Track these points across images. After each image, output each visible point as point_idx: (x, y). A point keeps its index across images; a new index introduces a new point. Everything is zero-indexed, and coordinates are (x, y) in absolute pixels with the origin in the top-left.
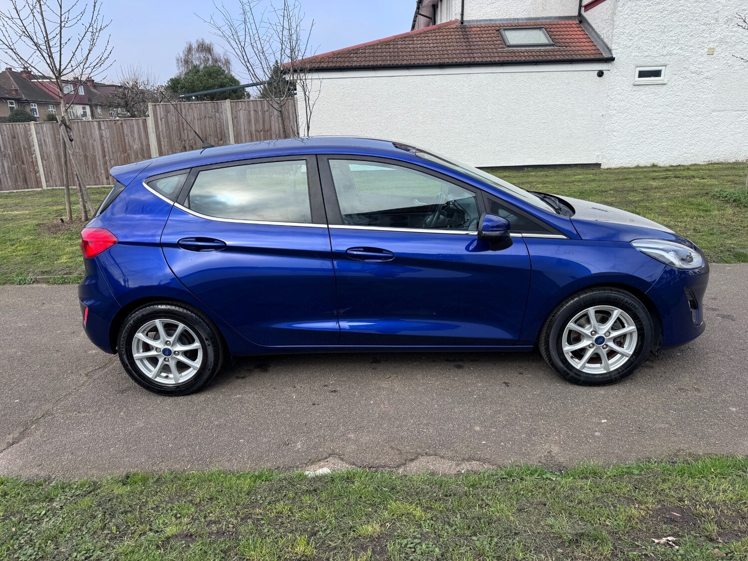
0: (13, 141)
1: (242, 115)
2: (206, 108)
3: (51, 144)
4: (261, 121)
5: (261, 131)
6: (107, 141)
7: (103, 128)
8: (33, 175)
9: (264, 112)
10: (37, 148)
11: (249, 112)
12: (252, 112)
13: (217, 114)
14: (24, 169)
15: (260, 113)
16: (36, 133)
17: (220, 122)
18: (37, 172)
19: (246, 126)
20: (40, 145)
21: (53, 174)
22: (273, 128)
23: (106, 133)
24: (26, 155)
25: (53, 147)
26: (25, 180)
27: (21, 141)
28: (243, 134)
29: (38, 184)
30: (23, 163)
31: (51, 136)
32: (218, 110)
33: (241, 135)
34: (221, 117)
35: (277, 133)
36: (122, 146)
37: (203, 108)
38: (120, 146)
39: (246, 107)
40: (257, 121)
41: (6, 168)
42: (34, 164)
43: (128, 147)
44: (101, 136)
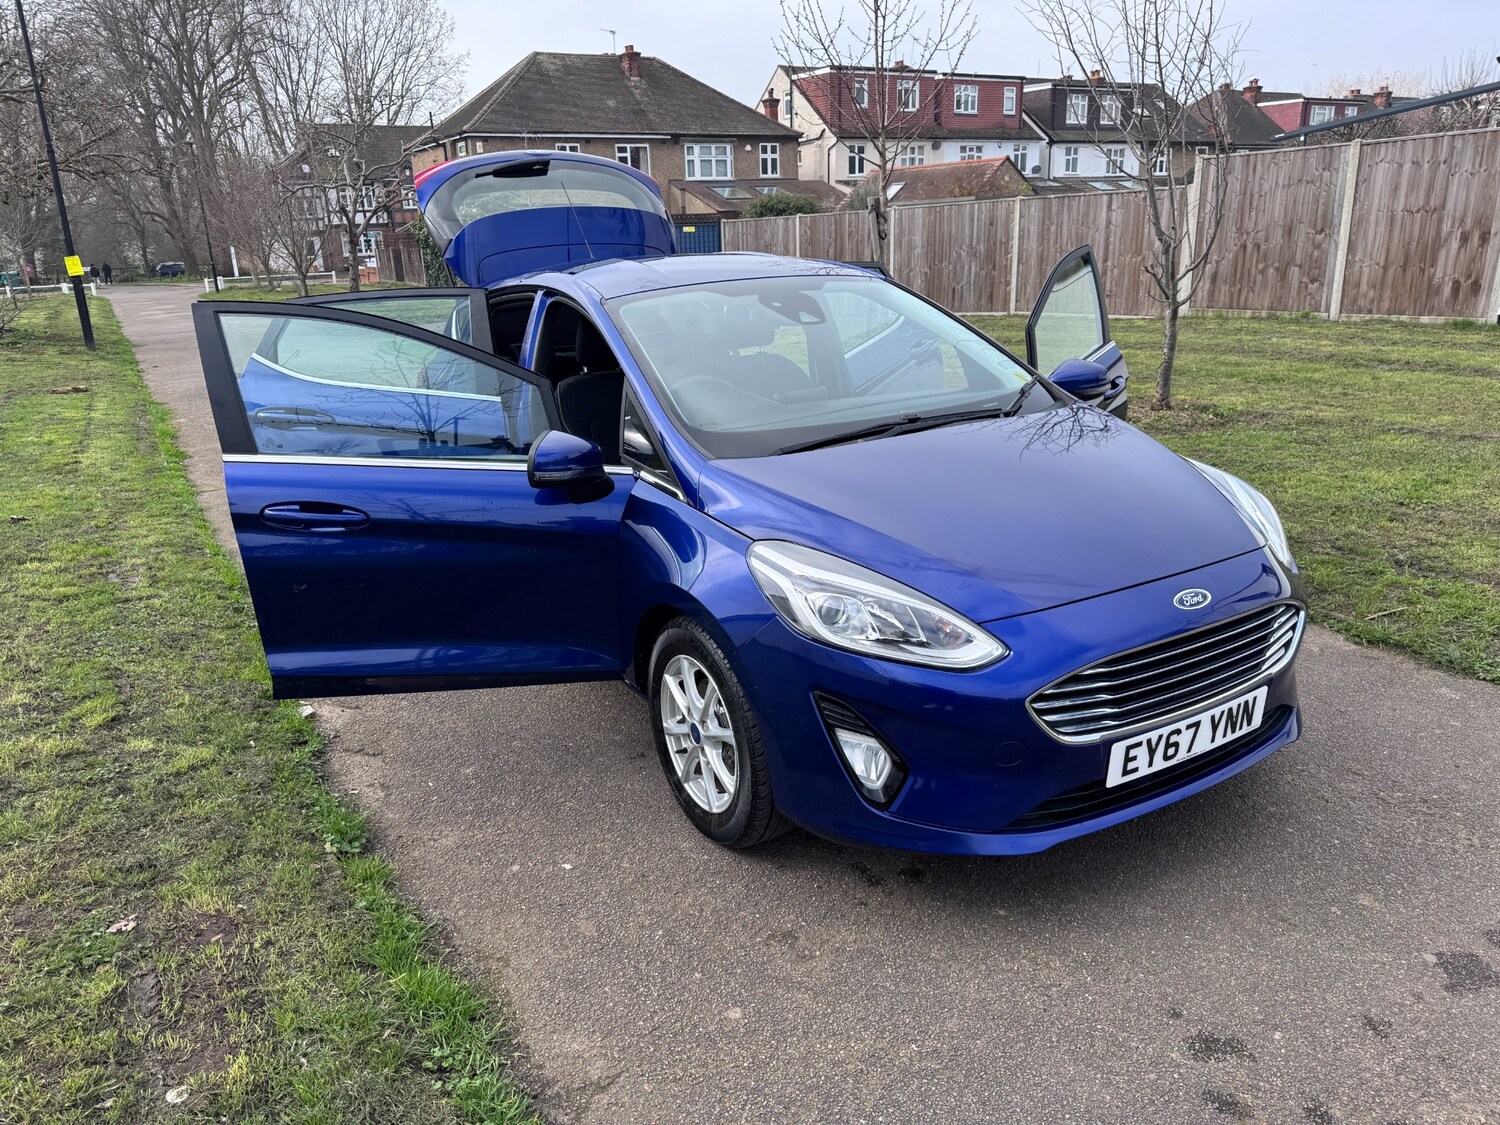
0: (989, 230)
1: (1381, 175)
2: (1305, 160)
3: (1036, 236)
4: (1424, 186)
5: (1418, 212)
6: (1115, 232)
7: (1114, 207)
8: (1002, 287)
9: (1435, 165)
10: (1015, 242)
11: (1401, 165)
12: (1407, 166)
13: (1326, 174)
14: (994, 277)
15: (1426, 166)
16: (1020, 215)
17: (1328, 192)
18: (1008, 284)
19: (1385, 201)
20: (1021, 238)
21: (1029, 290)
22: (1450, 205)
23: (1117, 216)
24: (1000, 254)
25: (1038, 241)
26: (991, 298)
27: (999, 230)
28: (1373, 218)
29: (1005, 306)
30: (994, 267)
31: (1039, 221)
32: (1330, 164)
33: (1367, 221)
34: (1334, 181)
35: (1458, 214)
36: (1136, 243)
37: (1299, 161)
38: (1134, 240)
39: (1395, 156)
40: (1413, 186)
41: (973, 275)
42: (1007, 269)
43: (1145, 245)
44: (1109, 223)
